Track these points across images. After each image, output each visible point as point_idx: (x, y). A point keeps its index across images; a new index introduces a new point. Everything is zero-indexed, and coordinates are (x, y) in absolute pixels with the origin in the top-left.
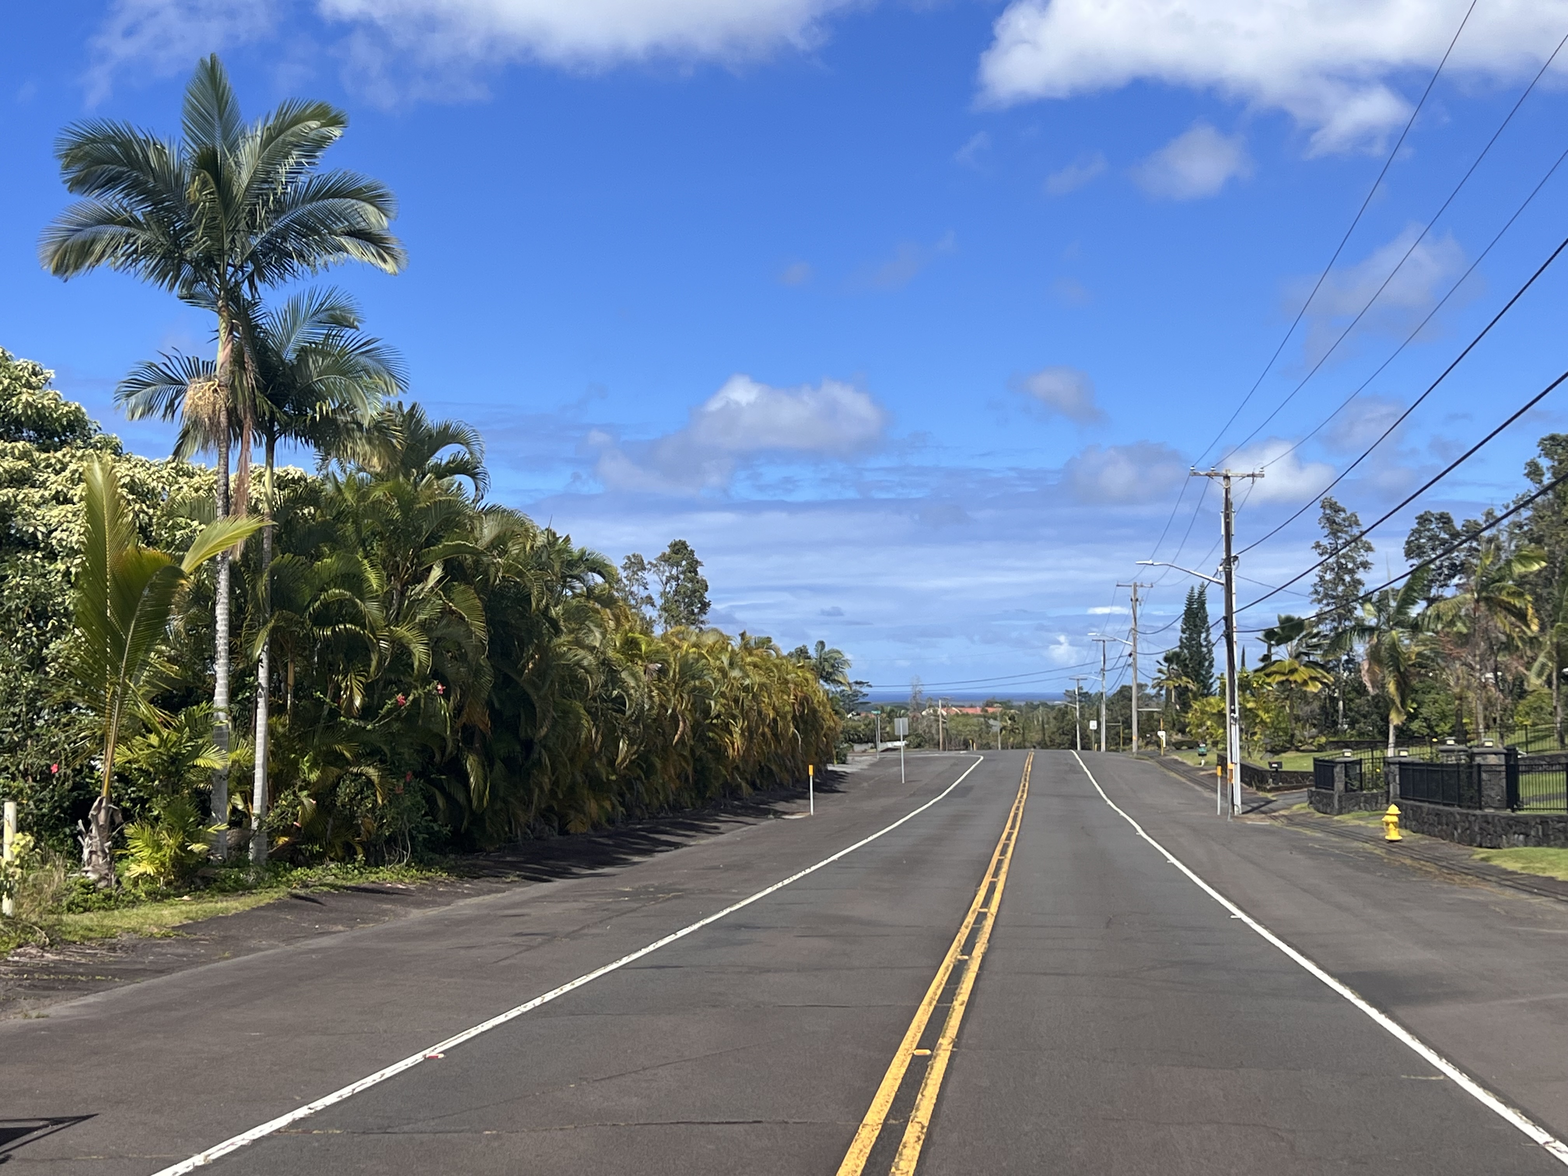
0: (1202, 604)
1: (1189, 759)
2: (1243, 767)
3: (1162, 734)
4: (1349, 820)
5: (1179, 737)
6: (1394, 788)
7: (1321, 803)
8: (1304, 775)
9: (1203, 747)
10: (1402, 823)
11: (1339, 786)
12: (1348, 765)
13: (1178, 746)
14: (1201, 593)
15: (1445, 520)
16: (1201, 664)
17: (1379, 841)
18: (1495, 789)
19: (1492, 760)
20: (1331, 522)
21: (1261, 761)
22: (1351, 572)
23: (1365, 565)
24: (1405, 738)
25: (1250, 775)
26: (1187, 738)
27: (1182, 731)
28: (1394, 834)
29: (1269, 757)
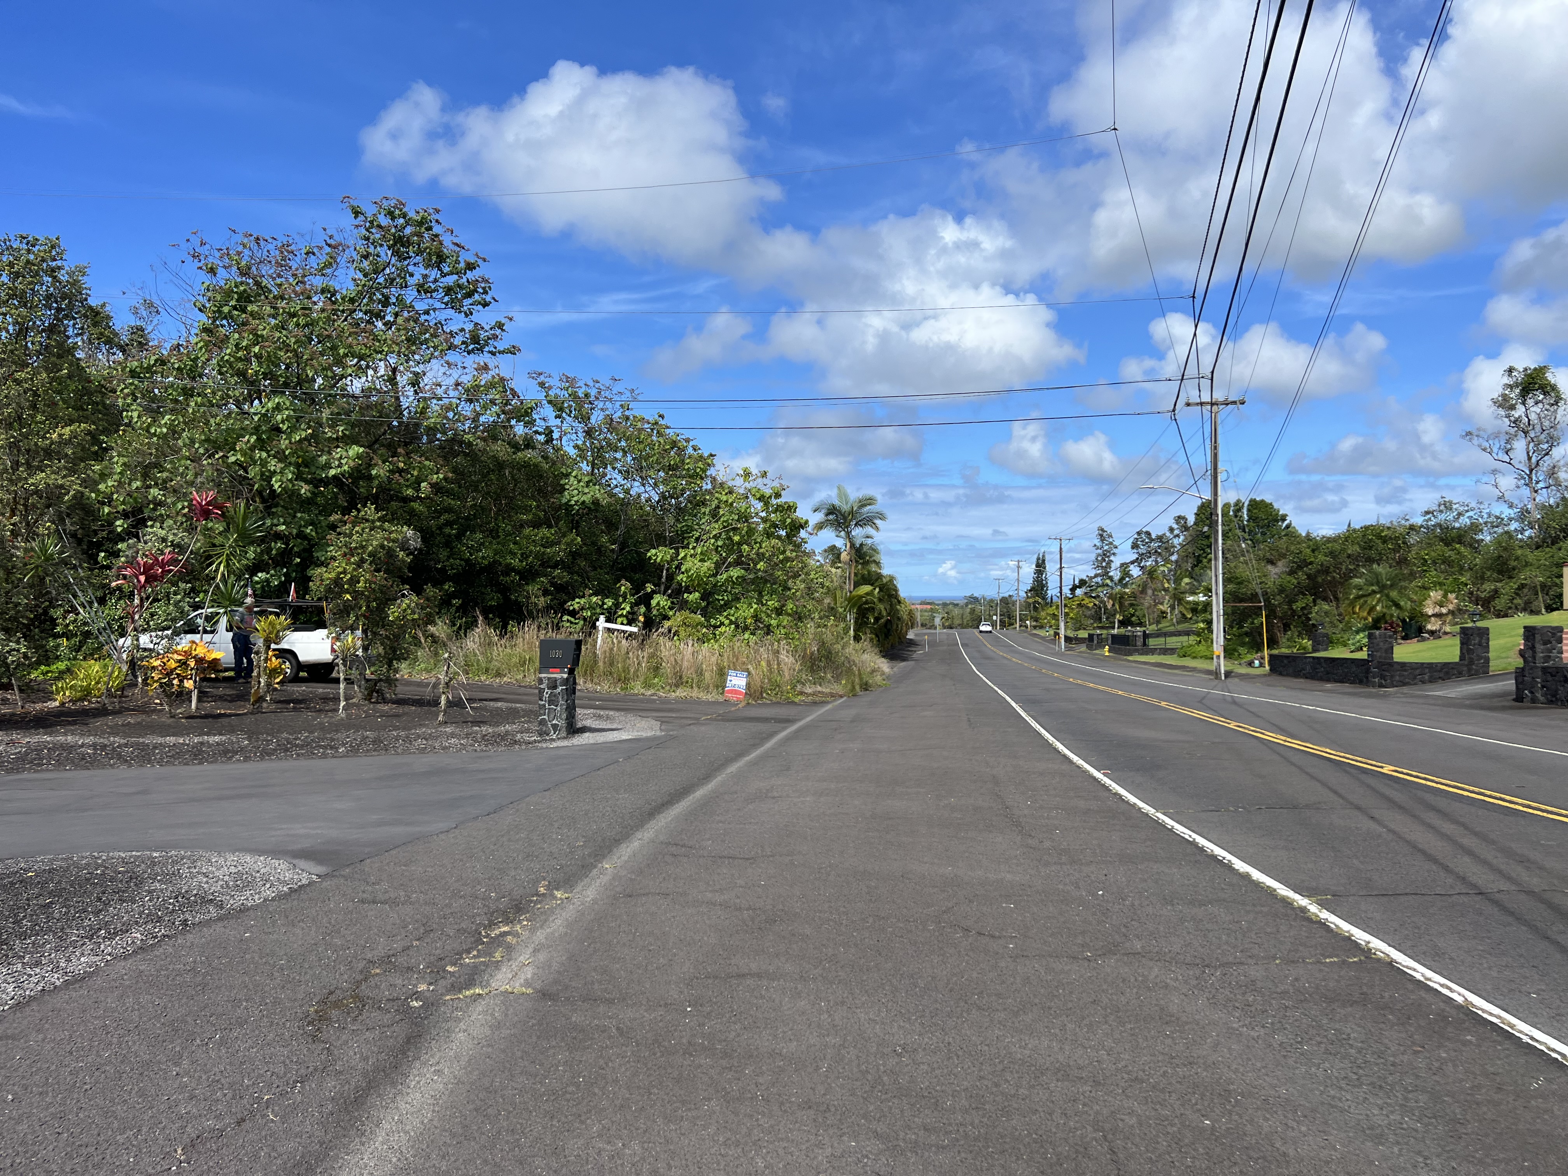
0: (1044, 561)
1: (1041, 633)
2: (1065, 637)
3: (1028, 622)
4: (1097, 652)
5: (1034, 623)
6: (1110, 642)
7: (1090, 647)
8: (1085, 639)
9: (1047, 629)
10: (1109, 651)
11: (1095, 642)
12: (1098, 635)
13: (1035, 627)
14: (1043, 556)
15: (1148, 534)
16: (1042, 589)
17: (1103, 655)
18: (1140, 642)
19: (1139, 633)
20: (1101, 535)
21: (1071, 634)
22: (1109, 557)
23: (1114, 554)
24: (1122, 624)
25: (1068, 639)
26: (1038, 624)
27: (1036, 621)
28: (1107, 654)
29: (1073, 633)
